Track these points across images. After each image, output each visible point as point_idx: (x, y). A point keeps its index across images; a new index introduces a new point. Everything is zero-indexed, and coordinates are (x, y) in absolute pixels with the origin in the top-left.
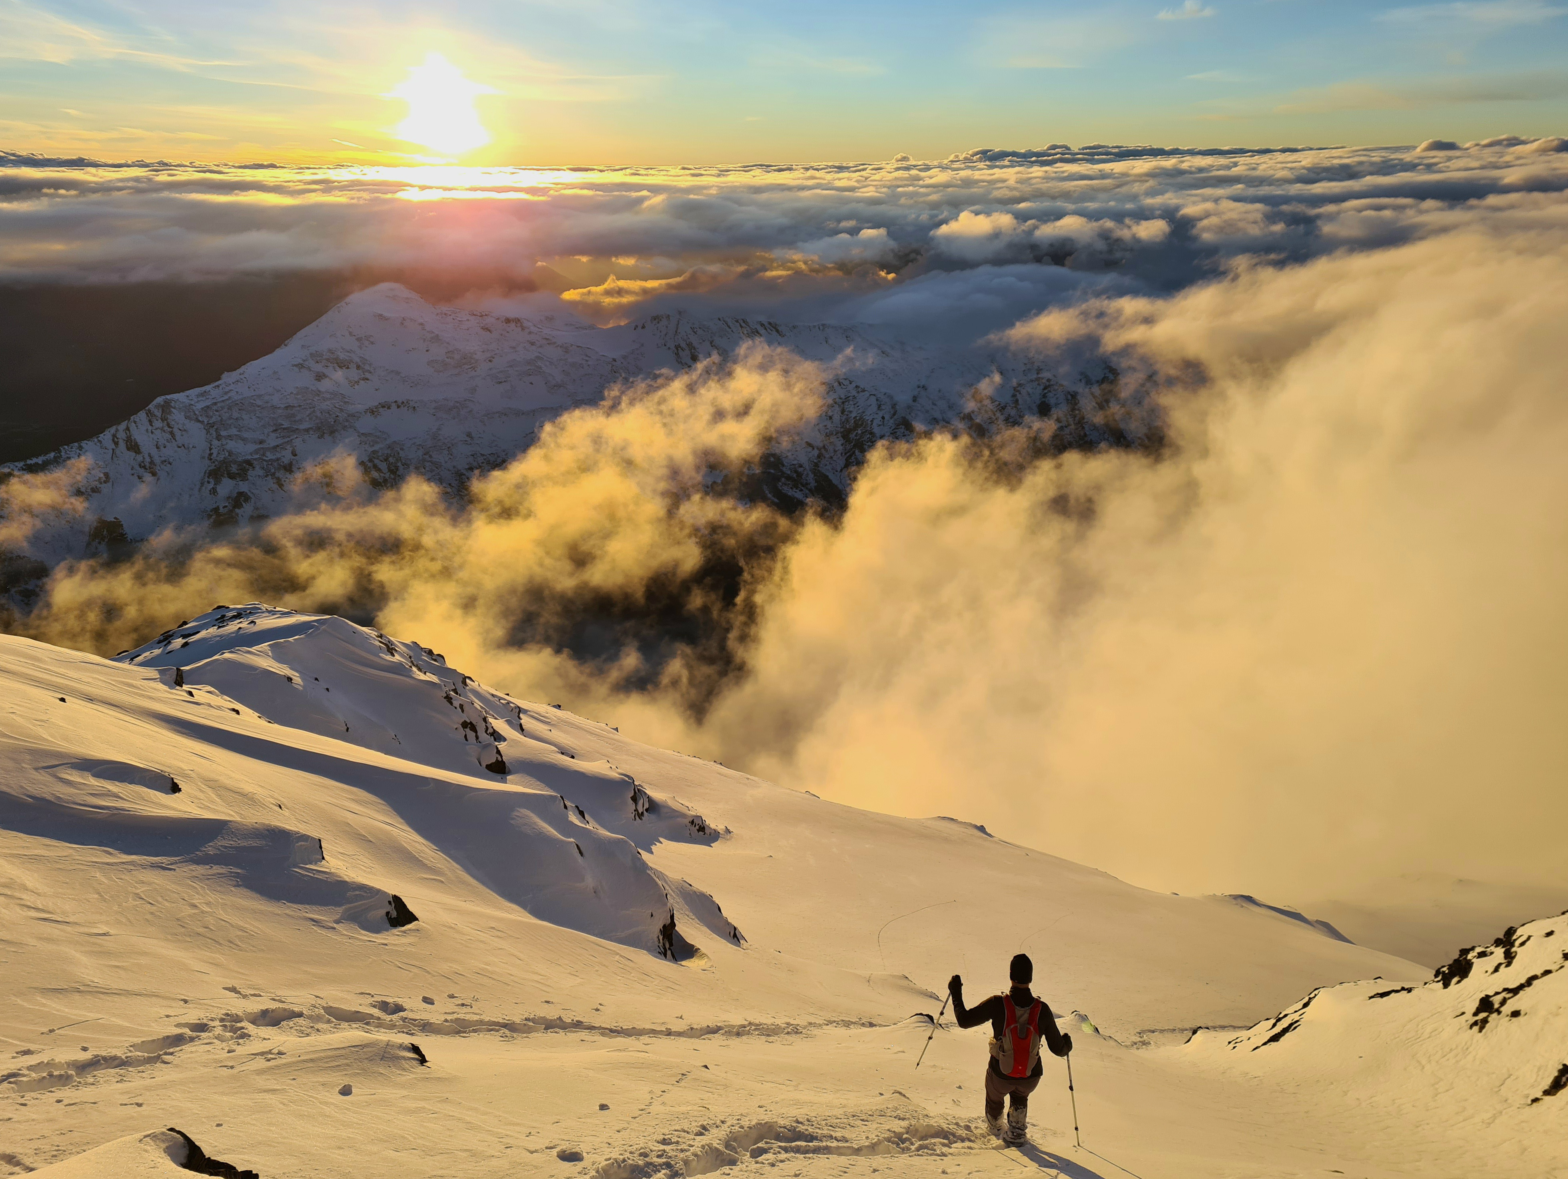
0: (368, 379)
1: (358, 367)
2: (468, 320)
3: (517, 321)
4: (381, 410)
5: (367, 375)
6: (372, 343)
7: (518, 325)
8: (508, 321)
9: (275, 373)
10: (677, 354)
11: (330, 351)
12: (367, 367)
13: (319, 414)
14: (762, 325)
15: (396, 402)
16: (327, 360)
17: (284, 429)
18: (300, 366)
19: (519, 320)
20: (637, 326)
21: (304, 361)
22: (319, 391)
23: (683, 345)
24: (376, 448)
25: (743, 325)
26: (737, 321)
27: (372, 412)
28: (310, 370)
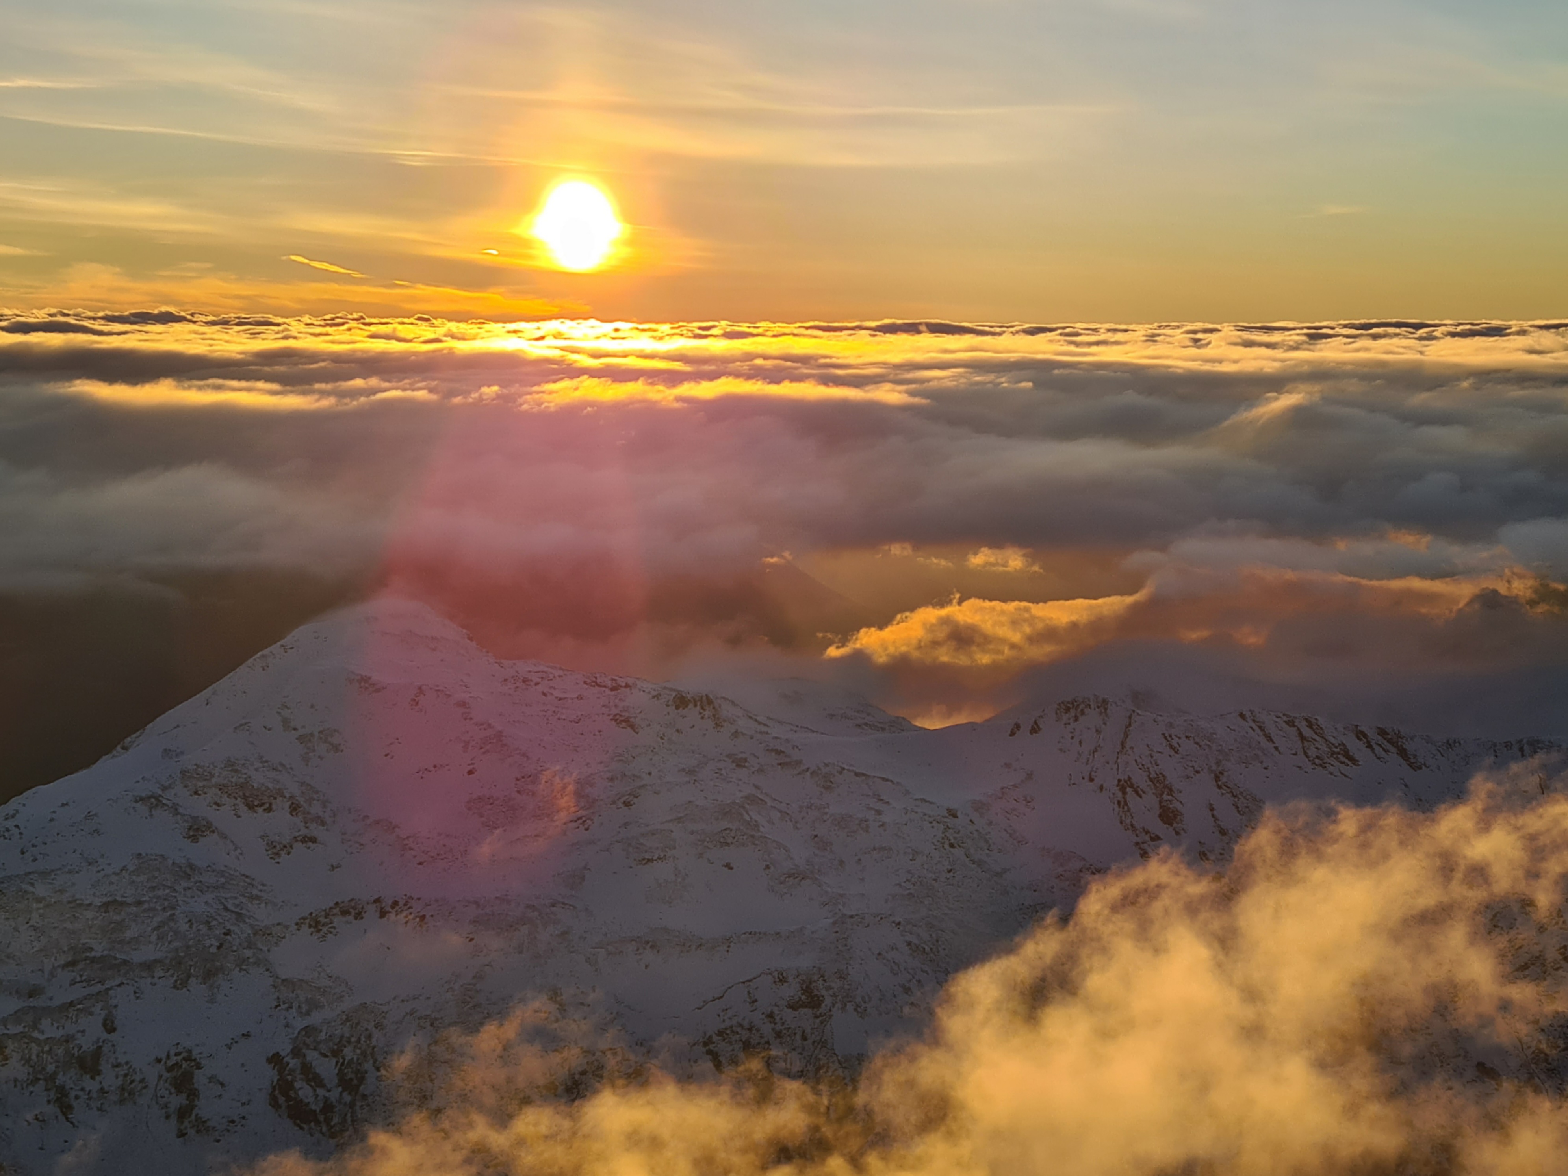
0: (313, 840)
1: (294, 809)
2: (580, 698)
3: (705, 702)
4: (338, 920)
5: (315, 830)
6: (336, 748)
7: (707, 713)
8: (681, 701)
9: (89, 816)
10: (1122, 804)
11: (230, 764)
12: (316, 809)
13: (184, 927)
14: (1361, 735)
15: (377, 901)
16: (221, 788)
17: (93, 960)
18: (153, 801)
19: (710, 702)
20: (1018, 726)
21: (164, 789)
22: (191, 866)
23: (1140, 779)
24: (316, 1018)
25: (1307, 732)
26: (1291, 723)
27: (316, 925)
28: (176, 813)
